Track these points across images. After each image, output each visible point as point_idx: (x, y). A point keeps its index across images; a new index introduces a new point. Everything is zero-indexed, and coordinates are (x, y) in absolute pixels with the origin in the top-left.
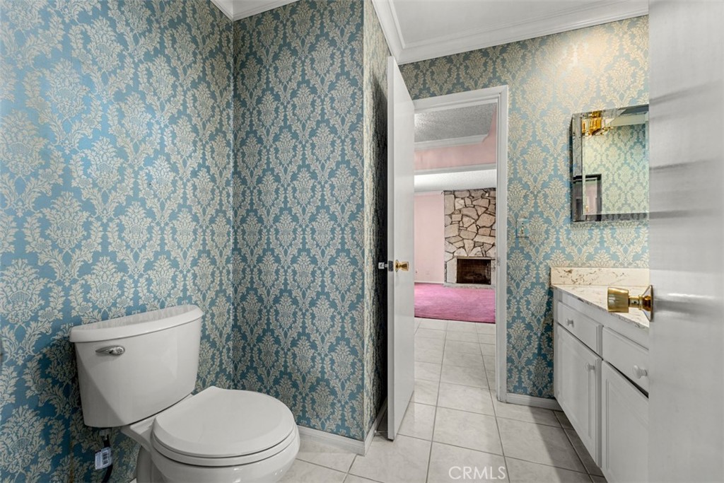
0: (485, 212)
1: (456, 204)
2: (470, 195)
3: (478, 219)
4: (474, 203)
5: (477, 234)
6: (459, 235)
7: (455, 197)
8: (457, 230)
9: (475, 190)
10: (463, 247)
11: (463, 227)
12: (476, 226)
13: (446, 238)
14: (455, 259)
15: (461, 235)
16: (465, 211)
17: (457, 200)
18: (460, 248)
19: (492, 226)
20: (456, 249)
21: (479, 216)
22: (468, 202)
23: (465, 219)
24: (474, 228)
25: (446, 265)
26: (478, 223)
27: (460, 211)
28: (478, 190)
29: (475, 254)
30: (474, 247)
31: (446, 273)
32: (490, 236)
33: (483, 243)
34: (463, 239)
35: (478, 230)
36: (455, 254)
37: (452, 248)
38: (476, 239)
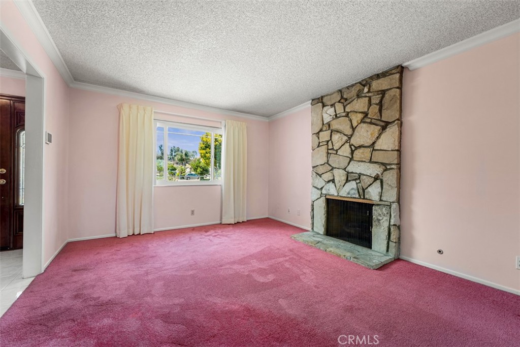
0: (362, 121)
1: (325, 116)
2: (342, 97)
3: (352, 135)
4: (348, 109)
5: (351, 159)
6: (328, 163)
7: (324, 106)
8: (325, 154)
9: (348, 88)
10: (333, 181)
11: (333, 149)
12: (350, 146)
13: (313, 167)
14: (323, 199)
15: (330, 163)
16: (335, 125)
17: (325, 108)
18: (329, 182)
19: (374, 143)
20: (324, 183)
21: (354, 129)
22: (339, 108)
23: (336, 137)
24: (346, 150)
25: (313, 205)
26: (353, 141)
27: (329, 125)
28: (353, 86)
29: (348, 192)
30: (347, 181)
31: (313, 217)
32: (371, 162)
33: (360, 175)
34: (333, 168)
35: (352, 152)
36: (324, 192)
37: (320, 183)
38: (350, 169)
